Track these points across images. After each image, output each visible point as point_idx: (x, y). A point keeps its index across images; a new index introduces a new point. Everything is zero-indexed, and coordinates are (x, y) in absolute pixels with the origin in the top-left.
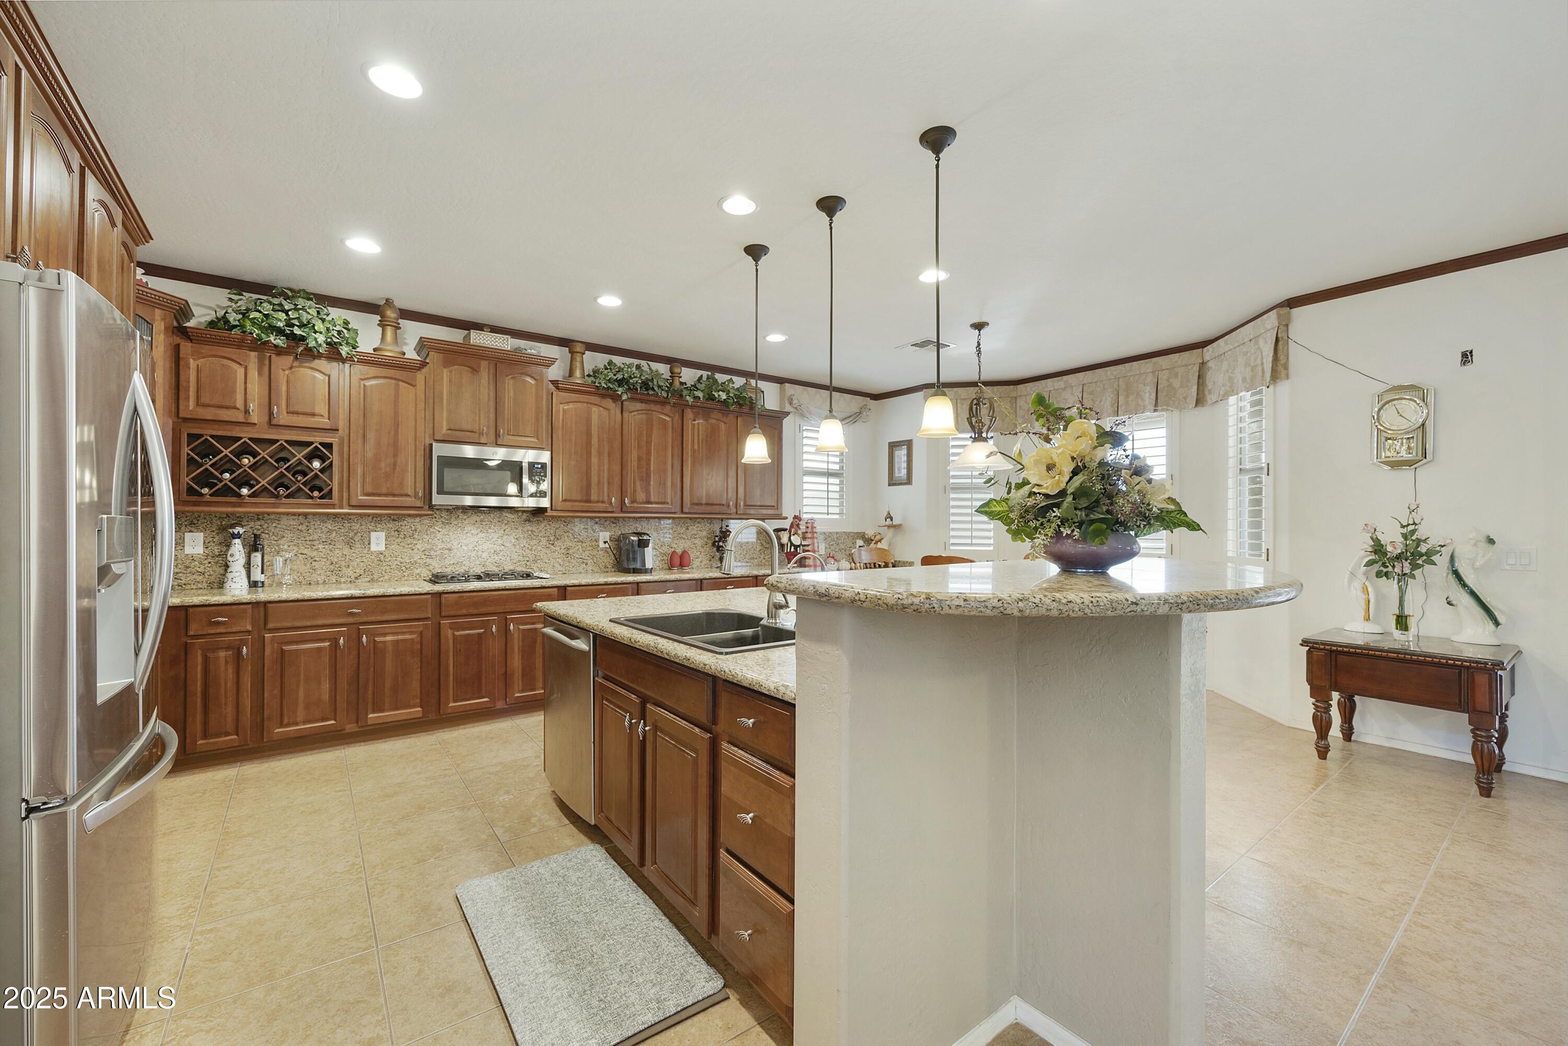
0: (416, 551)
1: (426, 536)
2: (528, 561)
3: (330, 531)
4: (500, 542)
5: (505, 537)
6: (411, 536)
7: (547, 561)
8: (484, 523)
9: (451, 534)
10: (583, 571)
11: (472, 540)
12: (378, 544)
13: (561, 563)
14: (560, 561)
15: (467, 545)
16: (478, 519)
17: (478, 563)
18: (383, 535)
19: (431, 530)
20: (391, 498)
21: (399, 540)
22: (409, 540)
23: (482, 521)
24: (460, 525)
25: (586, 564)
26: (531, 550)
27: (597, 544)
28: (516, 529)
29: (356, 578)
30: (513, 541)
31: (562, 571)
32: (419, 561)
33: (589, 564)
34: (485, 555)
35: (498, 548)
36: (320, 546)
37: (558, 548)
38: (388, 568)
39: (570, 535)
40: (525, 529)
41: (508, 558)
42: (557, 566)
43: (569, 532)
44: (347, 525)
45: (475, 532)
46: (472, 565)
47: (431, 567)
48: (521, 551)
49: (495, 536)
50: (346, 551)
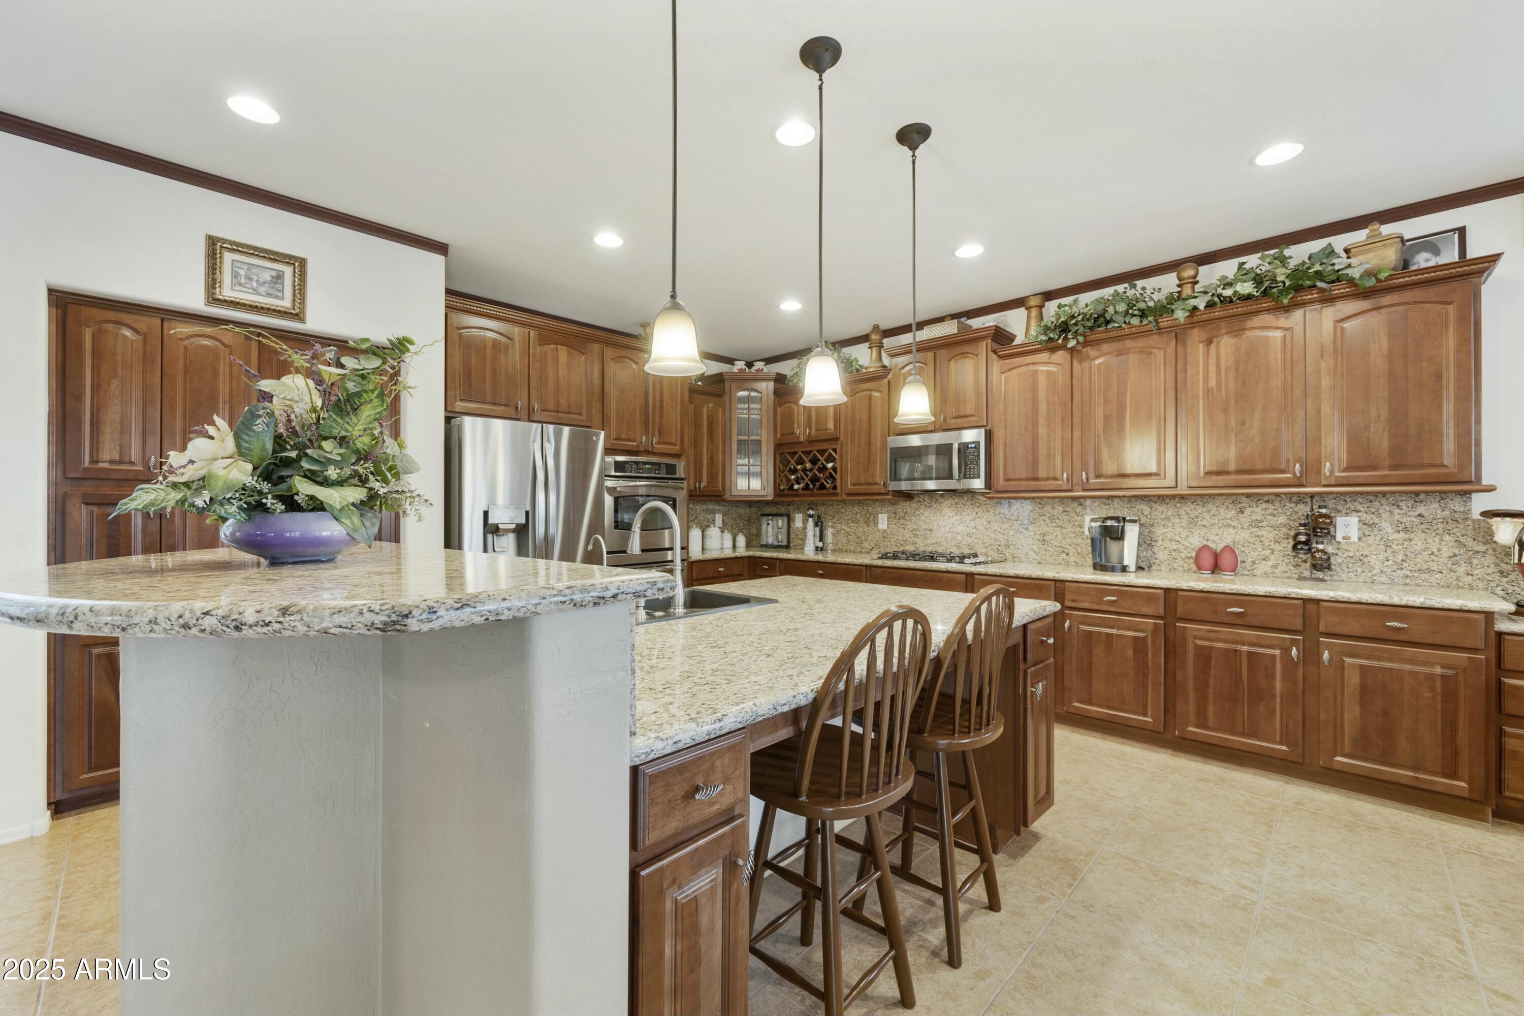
0: (907, 530)
1: (913, 518)
2: (1000, 546)
3: (856, 514)
4: (972, 524)
5: (977, 520)
6: (904, 518)
7: (1020, 547)
8: (958, 506)
9: (932, 516)
10: (1063, 562)
11: (948, 522)
12: (883, 524)
13: (1036, 551)
14: (1035, 548)
15: (944, 527)
16: (953, 502)
17: (953, 544)
18: (886, 516)
19: (918, 512)
20: (867, 487)
21: (896, 521)
22: (902, 521)
23: (956, 504)
24: (939, 508)
25: (1068, 554)
26: (1003, 534)
27: (1081, 530)
28: (988, 511)
29: (871, 550)
30: (985, 523)
31: (1037, 559)
32: (909, 539)
33: (1071, 554)
34: (959, 537)
35: (971, 531)
36: (852, 524)
37: (1032, 534)
38: (889, 543)
39: (1047, 519)
40: (997, 512)
41: (980, 542)
42: (1031, 553)
43: (1045, 515)
44: (866, 508)
45: (951, 514)
46: (949, 546)
47: (917, 546)
48: (993, 535)
49: (968, 518)
50: (865, 529)
